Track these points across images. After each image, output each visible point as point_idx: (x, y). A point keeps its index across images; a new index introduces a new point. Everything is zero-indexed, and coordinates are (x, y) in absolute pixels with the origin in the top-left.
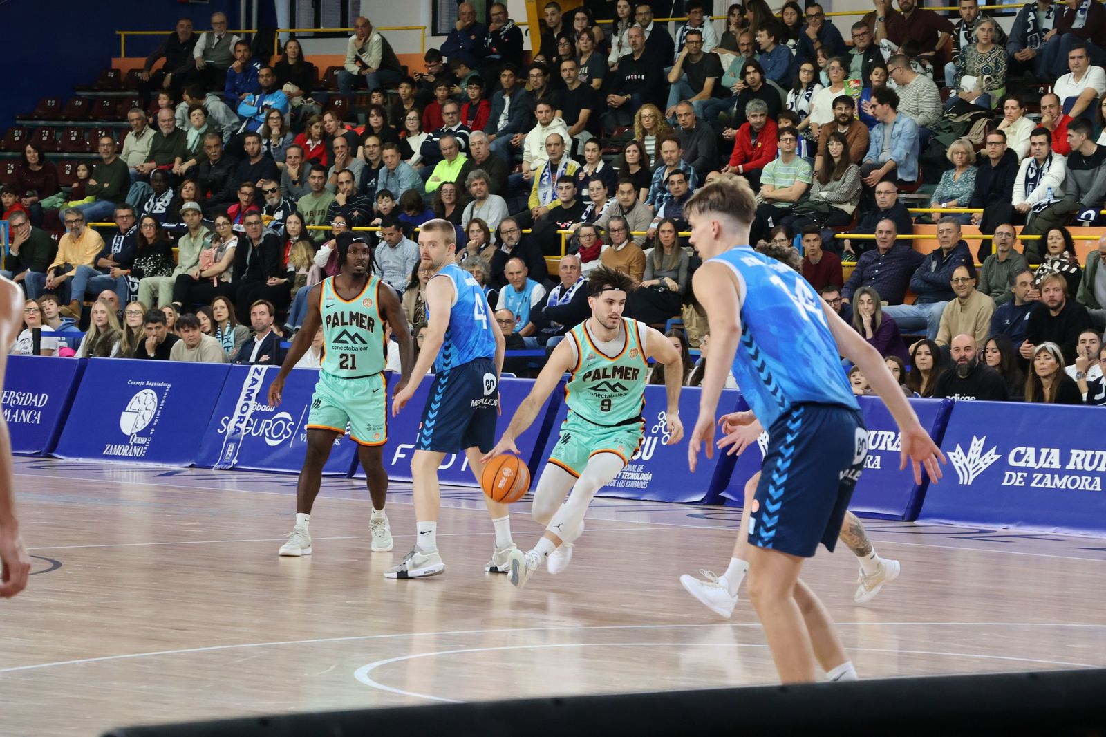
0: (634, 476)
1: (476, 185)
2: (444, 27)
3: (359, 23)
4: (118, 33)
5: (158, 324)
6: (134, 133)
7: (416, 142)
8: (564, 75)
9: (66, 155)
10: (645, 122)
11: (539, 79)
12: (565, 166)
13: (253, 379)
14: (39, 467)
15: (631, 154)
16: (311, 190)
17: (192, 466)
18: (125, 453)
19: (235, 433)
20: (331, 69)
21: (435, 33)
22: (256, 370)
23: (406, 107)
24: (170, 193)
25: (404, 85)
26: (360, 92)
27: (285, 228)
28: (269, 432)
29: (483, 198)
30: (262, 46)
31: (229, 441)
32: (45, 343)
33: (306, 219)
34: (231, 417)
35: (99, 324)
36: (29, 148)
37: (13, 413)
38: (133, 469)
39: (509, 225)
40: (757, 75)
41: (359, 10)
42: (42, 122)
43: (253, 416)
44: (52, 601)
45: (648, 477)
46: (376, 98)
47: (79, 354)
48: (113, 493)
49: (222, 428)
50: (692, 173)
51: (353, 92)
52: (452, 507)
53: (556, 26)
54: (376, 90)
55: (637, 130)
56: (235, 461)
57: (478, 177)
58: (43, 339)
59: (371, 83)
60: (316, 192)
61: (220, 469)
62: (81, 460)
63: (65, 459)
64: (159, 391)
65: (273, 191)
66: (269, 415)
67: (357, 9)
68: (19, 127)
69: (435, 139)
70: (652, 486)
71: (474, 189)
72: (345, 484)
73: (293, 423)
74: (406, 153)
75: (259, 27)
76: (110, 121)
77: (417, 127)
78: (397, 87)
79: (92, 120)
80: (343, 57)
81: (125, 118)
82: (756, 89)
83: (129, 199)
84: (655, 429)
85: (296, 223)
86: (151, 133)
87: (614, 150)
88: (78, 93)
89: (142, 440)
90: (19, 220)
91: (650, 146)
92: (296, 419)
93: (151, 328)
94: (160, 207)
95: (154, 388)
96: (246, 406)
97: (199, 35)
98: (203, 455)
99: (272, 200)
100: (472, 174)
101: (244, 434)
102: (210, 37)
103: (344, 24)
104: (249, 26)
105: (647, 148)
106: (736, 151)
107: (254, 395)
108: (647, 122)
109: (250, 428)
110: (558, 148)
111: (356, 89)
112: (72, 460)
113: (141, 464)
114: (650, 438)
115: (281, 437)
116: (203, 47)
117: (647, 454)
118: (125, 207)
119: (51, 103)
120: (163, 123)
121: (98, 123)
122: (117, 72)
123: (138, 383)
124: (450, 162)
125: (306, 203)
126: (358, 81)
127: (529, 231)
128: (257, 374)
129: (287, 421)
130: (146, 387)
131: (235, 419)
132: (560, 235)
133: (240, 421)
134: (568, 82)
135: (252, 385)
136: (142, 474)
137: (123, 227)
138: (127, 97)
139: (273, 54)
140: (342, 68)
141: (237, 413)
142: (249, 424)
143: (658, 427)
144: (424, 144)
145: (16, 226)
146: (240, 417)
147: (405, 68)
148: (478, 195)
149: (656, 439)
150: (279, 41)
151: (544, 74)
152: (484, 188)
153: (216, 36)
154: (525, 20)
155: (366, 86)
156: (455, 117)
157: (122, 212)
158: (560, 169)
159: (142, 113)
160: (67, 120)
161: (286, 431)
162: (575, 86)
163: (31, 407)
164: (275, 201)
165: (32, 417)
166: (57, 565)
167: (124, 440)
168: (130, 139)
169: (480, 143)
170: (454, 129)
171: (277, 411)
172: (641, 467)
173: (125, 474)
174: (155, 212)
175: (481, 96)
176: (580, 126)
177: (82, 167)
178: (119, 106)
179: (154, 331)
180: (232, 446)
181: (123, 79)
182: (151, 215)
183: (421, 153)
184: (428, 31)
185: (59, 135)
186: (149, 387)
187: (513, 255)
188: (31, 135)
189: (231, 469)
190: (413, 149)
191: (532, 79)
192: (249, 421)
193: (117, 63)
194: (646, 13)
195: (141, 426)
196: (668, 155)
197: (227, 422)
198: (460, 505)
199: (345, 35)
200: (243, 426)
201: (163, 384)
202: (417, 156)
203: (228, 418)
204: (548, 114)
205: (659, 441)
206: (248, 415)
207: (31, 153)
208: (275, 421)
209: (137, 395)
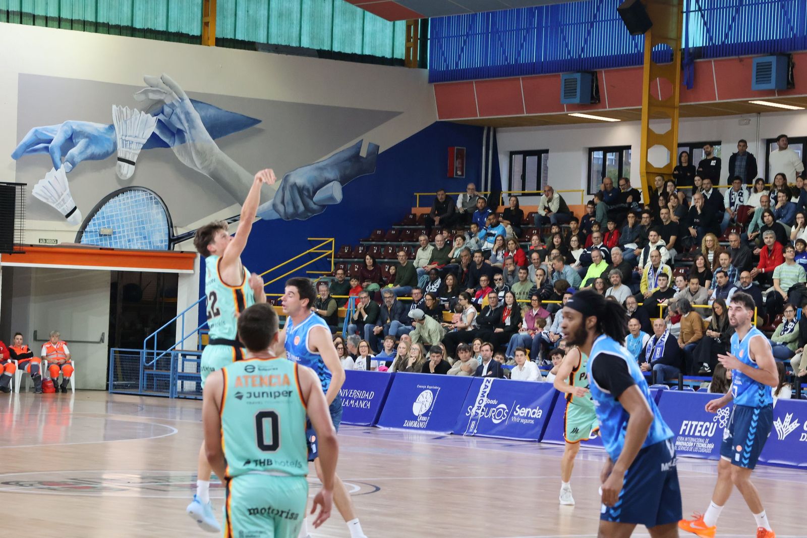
0: (703, 445)
1: (614, 277)
2: (594, 190)
3: (547, 189)
4: (415, 194)
5: (438, 355)
6: (422, 248)
7: (577, 254)
8: (662, 216)
9: (386, 260)
10: (708, 244)
11: (648, 220)
12: (662, 268)
13: (486, 385)
14: (369, 433)
15: (700, 262)
16: (519, 280)
17: (452, 434)
18: (415, 425)
19: (475, 415)
20: (531, 213)
21: (589, 193)
22: (487, 380)
23: (573, 234)
24: (439, 281)
25: (573, 222)
26: (546, 226)
27: (505, 300)
28: (494, 415)
29: (617, 285)
30: (494, 200)
31: (472, 420)
32: (373, 363)
33: (517, 296)
34: (473, 407)
35: (401, 354)
36: (368, 257)
37: (355, 402)
38: (420, 435)
39: (632, 300)
40: (770, 218)
41: (547, 180)
42: (374, 243)
43: (485, 406)
44: (375, 509)
45: (711, 446)
46: (555, 229)
47: (391, 370)
48: (409, 448)
49: (468, 413)
50: (737, 273)
51: (542, 226)
52: (597, 460)
53: (660, 187)
54: (554, 224)
55: (703, 248)
56: (475, 431)
57: (616, 273)
58: (372, 362)
59: (552, 220)
60: (522, 281)
61: (467, 436)
62: (392, 429)
63: (382, 428)
64: (434, 391)
65: (500, 279)
66: (494, 406)
67: (546, 180)
68: (362, 245)
69: (588, 252)
70: (714, 452)
71: (612, 280)
72: (537, 445)
73: (507, 411)
74: (571, 260)
75: (491, 191)
76: (409, 241)
77: (577, 245)
78: (569, 223)
79: (386, 241)
80: (537, 207)
81: (417, 240)
82: (771, 225)
83: (419, 285)
84: (715, 419)
85: (510, 297)
86: (431, 248)
87: (690, 259)
88: (393, 227)
89: (424, 419)
90: (364, 295)
91: (711, 257)
92: (509, 408)
93: (434, 356)
94: (434, 288)
95: (431, 390)
96: (482, 400)
97: (458, 195)
98: (458, 427)
99: (498, 284)
100: (612, 271)
101: (480, 416)
102: (465, 196)
103: (538, 188)
104: (486, 190)
105: (709, 258)
106: (761, 260)
107: (486, 395)
108: (709, 244)
109: (483, 413)
110: (657, 258)
111: (544, 224)
112: (386, 429)
113: (424, 432)
114: (712, 424)
115: (501, 418)
116: (461, 201)
117: (711, 433)
118: (417, 288)
119: (379, 232)
120: (437, 243)
121: (403, 243)
122: (415, 215)
123: (423, 387)
124: (597, 265)
125: (516, 287)
126: (545, 220)
127: (641, 304)
128: (487, 383)
129: (504, 409)
130: (426, 389)
131: (476, 407)
132: (659, 307)
133: (479, 408)
134: (664, 220)
135: (485, 388)
136: (424, 438)
137: (416, 299)
138: (419, 229)
139: (499, 205)
140: (537, 213)
141: (477, 404)
142: (483, 410)
143: (717, 417)
144: (582, 255)
145: (362, 298)
146: (478, 407)
147: (572, 213)
148: (614, 283)
149: (716, 424)
150: (502, 198)
151: (651, 217)
152: (618, 279)
153: (468, 196)
154: (640, 187)
155: (550, 222)
156: (599, 240)
157: (415, 291)
158: (659, 270)
159: (426, 237)
160: (387, 241)
161: (503, 415)
162: (667, 223)
163: (365, 399)
164: (501, 285)
165: (365, 405)
166: (378, 489)
167: (415, 418)
168: (420, 251)
169: (617, 254)
170: (598, 247)
171: (498, 404)
172: (707, 440)
173: (415, 437)
174: (431, 291)
175: (616, 228)
176: (670, 246)
177: (393, 268)
178: (415, 234)
179: (436, 358)
180: (474, 422)
181: (417, 219)
182: (430, 294)
183: (580, 260)
184: (585, 192)
185: (383, 249)
186: (428, 389)
187: (632, 317)
188: (368, 249)
189: (473, 436)
190: (575, 258)
191: (643, 220)
192: (483, 409)
193: (414, 210)
194: (708, 184)
195: (424, 411)
196: (723, 261)
197: (471, 409)
198: (601, 459)
199: (539, 195)
200: (480, 412)
201: (436, 388)
202: (578, 262)
203: (471, 407)
204: (655, 237)
205: (718, 426)
206: (482, 406)
207: (369, 260)
208: (497, 409)
209: (422, 393)
